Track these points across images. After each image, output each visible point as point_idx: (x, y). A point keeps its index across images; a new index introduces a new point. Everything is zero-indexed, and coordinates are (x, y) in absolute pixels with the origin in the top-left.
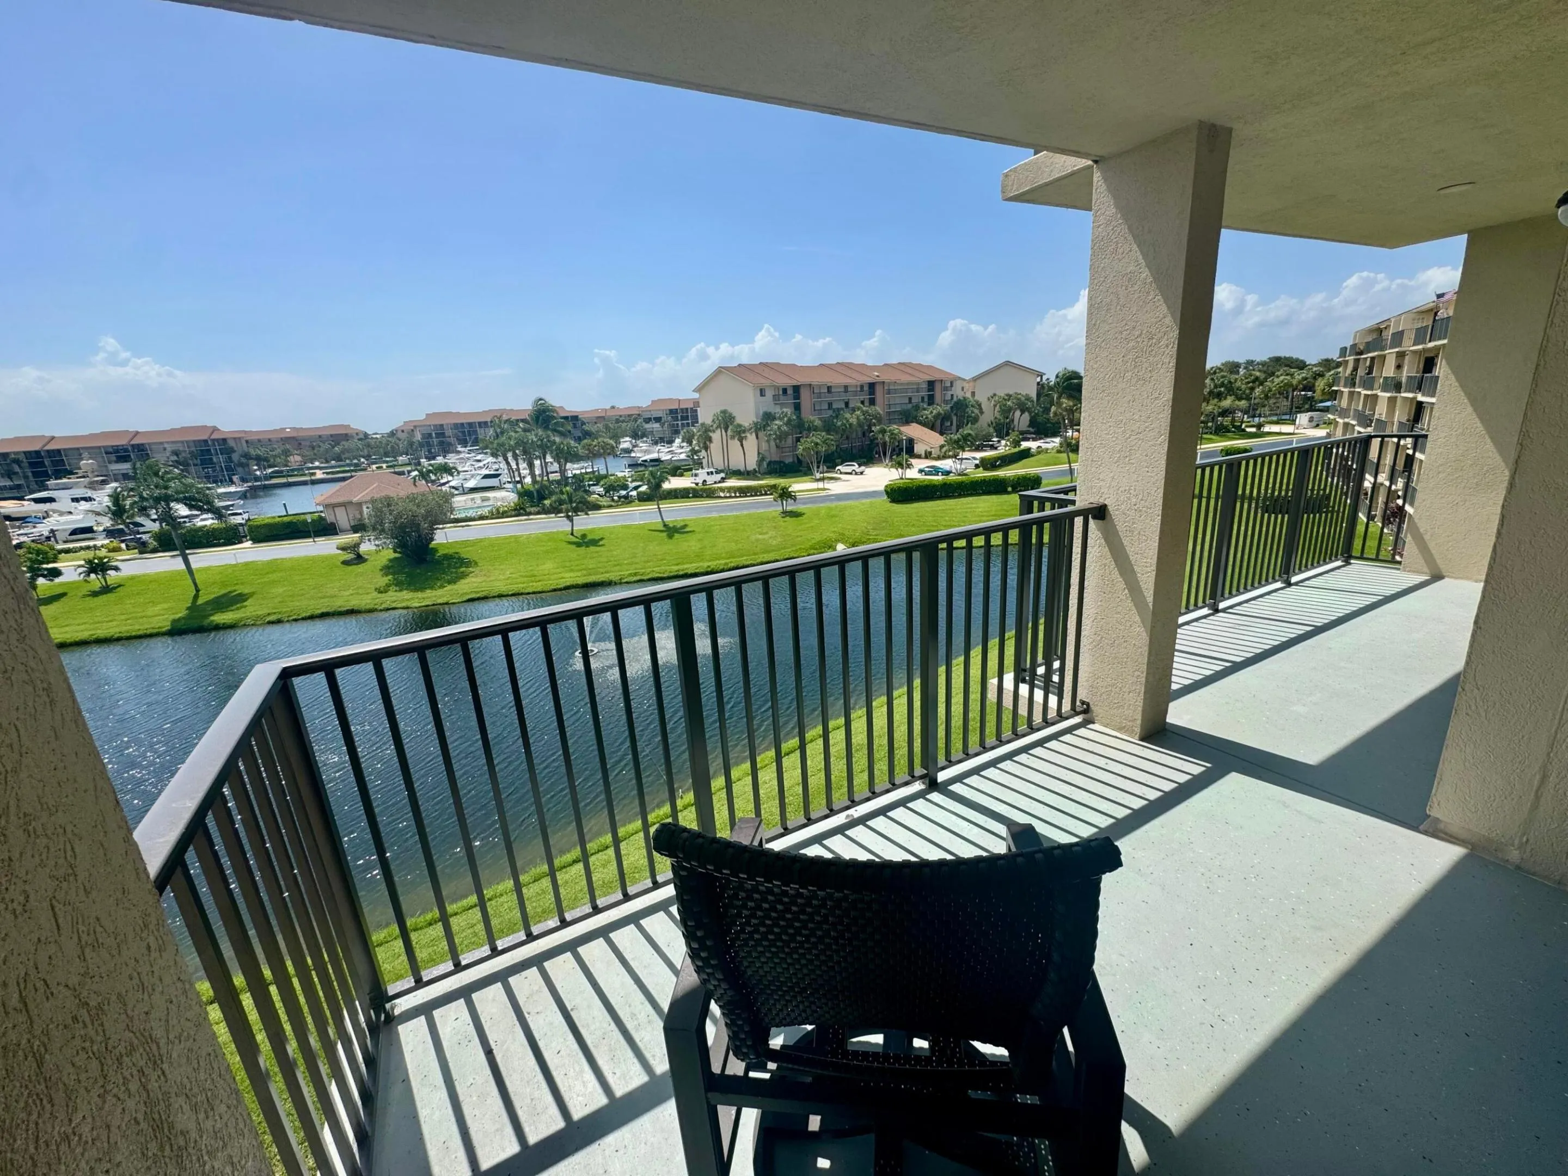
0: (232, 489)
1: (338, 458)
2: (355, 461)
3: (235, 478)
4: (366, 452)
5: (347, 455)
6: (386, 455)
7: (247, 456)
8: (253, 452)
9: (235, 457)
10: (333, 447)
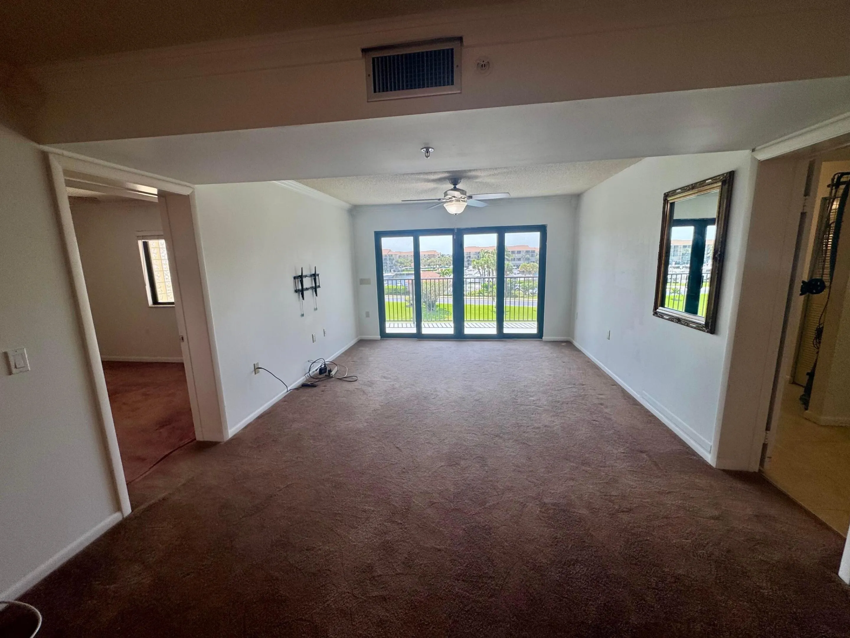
0: (390, 274)
1: (429, 265)
2: (435, 266)
3: (392, 270)
4: (440, 263)
5: (432, 264)
6: (447, 264)
7: (397, 262)
8: (400, 260)
9: (394, 262)
10: (428, 260)
